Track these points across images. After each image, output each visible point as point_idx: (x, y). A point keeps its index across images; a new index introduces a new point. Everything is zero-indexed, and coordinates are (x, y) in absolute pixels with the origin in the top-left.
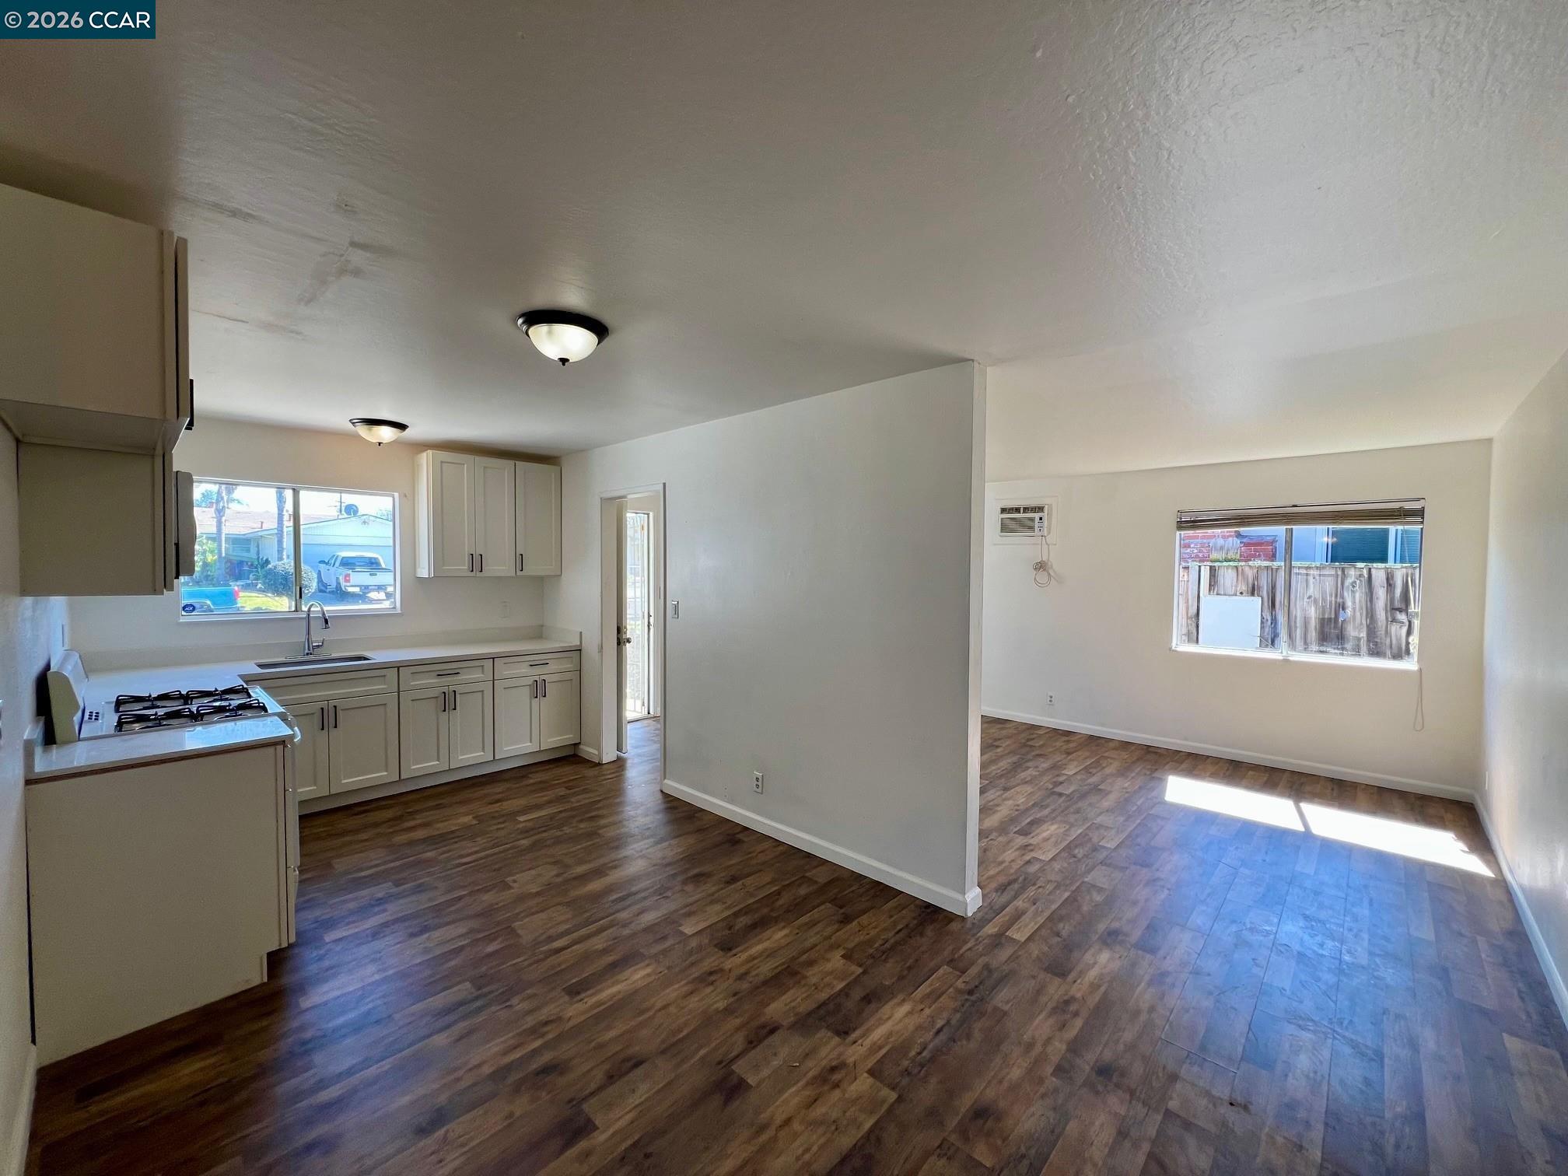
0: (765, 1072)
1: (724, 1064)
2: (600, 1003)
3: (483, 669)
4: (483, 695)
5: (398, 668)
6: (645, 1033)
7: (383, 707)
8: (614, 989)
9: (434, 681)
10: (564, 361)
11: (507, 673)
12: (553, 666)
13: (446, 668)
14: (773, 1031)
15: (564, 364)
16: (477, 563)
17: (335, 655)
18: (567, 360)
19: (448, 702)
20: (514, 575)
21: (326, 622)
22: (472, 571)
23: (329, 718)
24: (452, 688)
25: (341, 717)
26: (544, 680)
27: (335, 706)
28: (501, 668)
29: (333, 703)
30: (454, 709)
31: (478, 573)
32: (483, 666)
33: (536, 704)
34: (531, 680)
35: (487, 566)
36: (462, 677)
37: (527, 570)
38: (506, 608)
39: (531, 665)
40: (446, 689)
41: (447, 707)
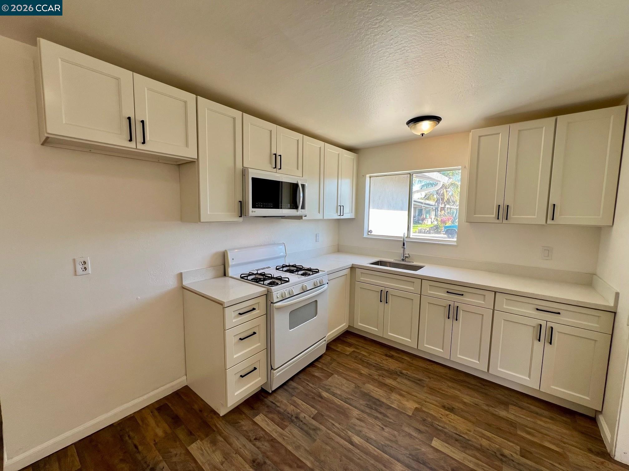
3: (485, 298)
4: (483, 318)
5: (421, 279)
7: (411, 301)
9: (446, 295)
11: (506, 307)
13: (454, 289)
16: (503, 212)
19: (453, 313)
21: (404, 245)
22: (498, 219)
23: (384, 297)
24: (456, 304)
25: (390, 298)
26: (552, 328)
27: (387, 292)
28: (503, 303)
29: (387, 289)
30: (457, 320)
31: (505, 221)
32: (484, 295)
33: (539, 346)
34: (535, 323)
35: (513, 215)
36: (466, 299)
37: (560, 219)
38: (548, 252)
39: (537, 309)
40: (452, 303)
41: (451, 316)
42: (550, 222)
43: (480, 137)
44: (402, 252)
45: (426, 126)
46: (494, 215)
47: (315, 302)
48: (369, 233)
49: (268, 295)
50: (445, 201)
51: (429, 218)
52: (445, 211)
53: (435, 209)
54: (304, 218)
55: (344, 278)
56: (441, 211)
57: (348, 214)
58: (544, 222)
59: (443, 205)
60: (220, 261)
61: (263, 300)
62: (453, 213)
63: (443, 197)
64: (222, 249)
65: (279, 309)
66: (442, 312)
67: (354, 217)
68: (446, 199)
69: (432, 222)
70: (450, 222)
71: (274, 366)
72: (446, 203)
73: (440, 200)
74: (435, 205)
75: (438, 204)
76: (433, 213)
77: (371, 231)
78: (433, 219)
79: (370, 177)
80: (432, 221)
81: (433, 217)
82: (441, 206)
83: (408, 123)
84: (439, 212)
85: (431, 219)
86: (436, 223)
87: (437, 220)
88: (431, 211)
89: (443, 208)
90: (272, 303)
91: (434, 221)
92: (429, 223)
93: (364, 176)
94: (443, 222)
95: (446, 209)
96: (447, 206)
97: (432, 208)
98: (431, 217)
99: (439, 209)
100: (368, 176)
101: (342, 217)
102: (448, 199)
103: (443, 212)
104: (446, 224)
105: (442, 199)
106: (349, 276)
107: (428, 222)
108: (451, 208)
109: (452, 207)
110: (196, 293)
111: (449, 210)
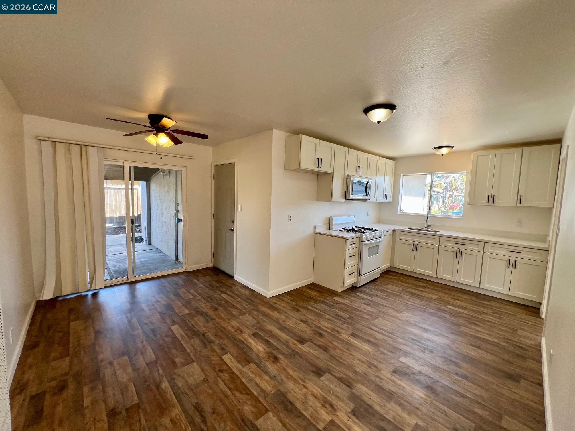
0: (326, 382)
1: (329, 371)
2: (349, 340)
3: (478, 246)
4: (477, 257)
5: (440, 237)
6: (338, 351)
7: (433, 249)
8: (358, 343)
9: (455, 245)
10: (379, 122)
11: (491, 251)
12: (524, 255)
13: (461, 242)
14: (348, 386)
15: (379, 124)
16: (491, 199)
17: (434, 230)
18: (380, 122)
19: (459, 255)
20: (516, 205)
21: (427, 218)
22: (488, 203)
23: (415, 247)
24: (461, 250)
25: (419, 248)
26: (516, 260)
27: (417, 244)
28: (489, 248)
29: (417, 243)
30: (461, 259)
31: (492, 204)
32: (478, 245)
33: (509, 270)
34: (507, 258)
35: (497, 201)
36: (467, 247)
37: (524, 203)
38: (520, 223)
39: (508, 251)
40: (458, 250)
41: (458, 257)
42: (518, 205)
43: (478, 156)
44: (425, 223)
45: (444, 151)
46: (486, 201)
47: (377, 246)
48: (401, 211)
49: (360, 238)
50: (453, 189)
51: (436, 204)
52: (453, 198)
53: (442, 196)
54: (368, 200)
55: (389, 236)
56: (448, 199)
57: (389, 199)
58: (515, 205)
59: (451, 192)
60: (328, 222)
61: (357, 240)
62: (461, 200)
63: (451, 185)
64: (329, 216)
65: (365, 244)
66: (453, 255)
67: (391, 201)
68: (454, 187)
69: (439, 209)
70: (458, 209)
71: (362, 273)
72: (454, 190)
73: (449, 188)
74: (443, 193)
75: (446, 191)
76: (441, 200)
77: (402, 210)
78: (440, 206)
79: (403, 176)
80: (440, 207)
81: (441, 203)
82: (449, 194)
83: (434, 149)
84: (447, 199)
85: (438, 206)
86: (443, 209)
87: (445, 206)
88: (439, 198)
89: (451, 195)
90: (362, 241)
91: (441, 208)
92: (437, 209)
93: (400, 175)
94: (451, 207)
95: (454, 196)
96: (456, 193)
97: (440, 195)
98: (439, 203)
99: (447, 196)
100: (402, 175)
101: (386, 201)
102: (456, 187)
103: (451, 199)
104: (454, 210)
105: (450, 186)
106: (392, 235)
107: (435, 208)
108: (459, 196)
109: (460, 194)
110: (325, 235)
111: (457, 198)
